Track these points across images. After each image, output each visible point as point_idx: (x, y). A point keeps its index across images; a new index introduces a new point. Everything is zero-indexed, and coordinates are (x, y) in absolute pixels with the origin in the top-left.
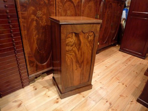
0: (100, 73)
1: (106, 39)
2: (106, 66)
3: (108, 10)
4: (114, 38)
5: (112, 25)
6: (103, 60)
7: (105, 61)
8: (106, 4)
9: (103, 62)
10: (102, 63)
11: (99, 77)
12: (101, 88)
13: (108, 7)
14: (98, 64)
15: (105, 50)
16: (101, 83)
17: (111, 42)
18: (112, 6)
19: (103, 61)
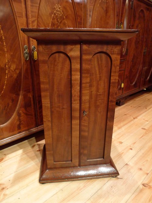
0: (134, 143)
1: (136, 79)
2: (142, 127)
3: (137, 22)
4: (148, 78)
5: (144, 53)
6: (134, 117)
7: (138, 118)
8: (134, 10)
9: (136, 120)
10: (132, 122)
11: (132, 153)
12: (143, 185)
13: (137, 16)
14: (126, 124)
15: (135, 99)
16: (141, 169)
17: (144, 84)
18: (144, 16)
19: (134, 119)
